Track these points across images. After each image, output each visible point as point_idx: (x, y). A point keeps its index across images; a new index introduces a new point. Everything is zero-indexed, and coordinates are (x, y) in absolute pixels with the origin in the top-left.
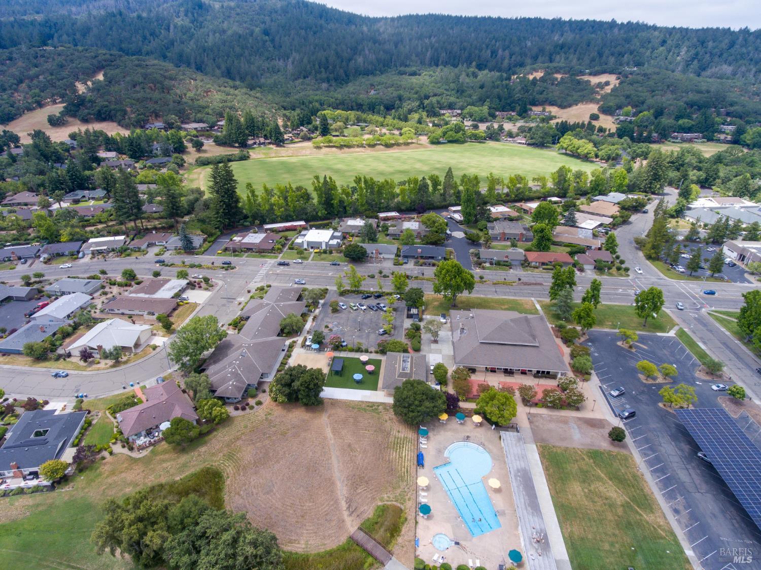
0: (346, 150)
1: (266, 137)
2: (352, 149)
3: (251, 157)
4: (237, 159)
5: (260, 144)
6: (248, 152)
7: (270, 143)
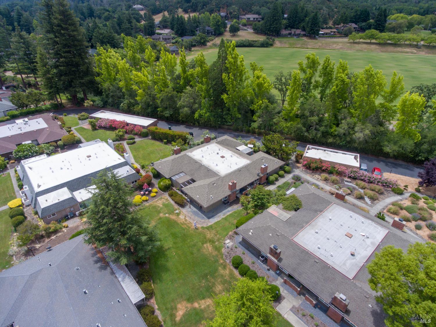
0: (391, 48)
1: (304, 29)
2: (399, 49)
3: (275, 46)
4: (259, 45)
5: (295, 35)
6: (274, 40)
7: (304, 35)
